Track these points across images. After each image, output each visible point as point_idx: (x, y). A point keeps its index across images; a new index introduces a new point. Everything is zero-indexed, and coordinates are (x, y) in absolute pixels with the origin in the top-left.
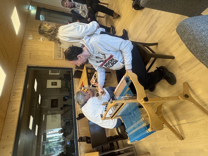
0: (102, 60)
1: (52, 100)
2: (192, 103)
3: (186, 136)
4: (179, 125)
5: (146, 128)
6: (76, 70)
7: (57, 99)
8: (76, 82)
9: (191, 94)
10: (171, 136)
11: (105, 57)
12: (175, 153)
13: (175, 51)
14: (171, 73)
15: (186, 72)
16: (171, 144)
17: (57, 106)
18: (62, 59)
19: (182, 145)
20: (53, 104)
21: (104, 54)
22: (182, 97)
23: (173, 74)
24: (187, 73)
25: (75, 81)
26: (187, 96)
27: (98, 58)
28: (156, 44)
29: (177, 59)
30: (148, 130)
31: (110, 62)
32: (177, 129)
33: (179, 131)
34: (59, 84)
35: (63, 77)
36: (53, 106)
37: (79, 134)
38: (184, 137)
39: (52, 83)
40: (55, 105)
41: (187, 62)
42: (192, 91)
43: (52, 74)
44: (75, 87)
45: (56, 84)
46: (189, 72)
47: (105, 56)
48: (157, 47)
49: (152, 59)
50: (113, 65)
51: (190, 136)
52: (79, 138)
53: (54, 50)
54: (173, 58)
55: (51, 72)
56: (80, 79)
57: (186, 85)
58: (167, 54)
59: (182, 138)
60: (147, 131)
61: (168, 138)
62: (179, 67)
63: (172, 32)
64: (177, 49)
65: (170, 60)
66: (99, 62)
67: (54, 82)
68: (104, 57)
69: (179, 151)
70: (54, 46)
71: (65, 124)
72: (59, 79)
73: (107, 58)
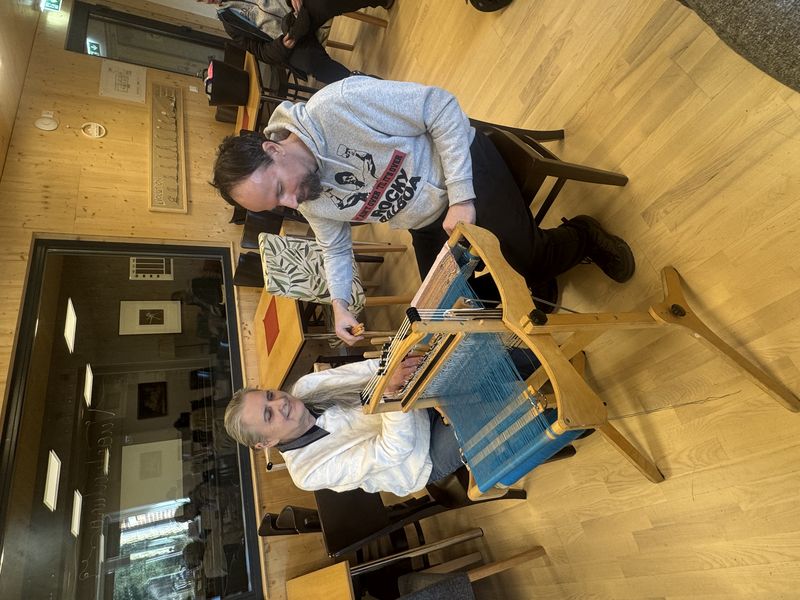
0: (362, 190)
1: (141, 387)
2: (697, 336)
3: (673, 466)
4: (648, 428)
6: (246, 251)
7: (164, 385)
8: (244, 304)
9: (691, 305)
10: (619, 474)
11: (374, 166)
12: (634, 534)
13: (627, 156)
15: (671, 230)
16: (621, 501)
17: (164, 411)
18: (185, 210)
19: (660, 501)
20: (147, 404)
21: (369, 157)
22: (660, 315)
23: (622, 241)
24: (674, 233)
25: (239, 299)
26: (677, 312)
27: (344, 178)
28: (558, 135)
29: (637, 185)
30: (551, 431)
31: (392, 196)
32: (640, 446)
33: (649, 452)
34: (173, 318)
35: (189, 289)
36: (144, 412)
37: (262, 508)
38: (668, 469)
39: (143, 313)
40: (153, 405)
41: (671, 194)
42: (693, 296)
43: (140, 277)
44: (242, 323)
45: (158, 317)
46: (681, 229)
47: (372, 162)
48: (561, 147)
49: (550, 182)
50: (405, 204)
51: (690, 463)
52: (264, 522)
53: (149, 176)
54: (622, 181)
55: (138, 272)
56: (260, 292)
57: (672, 274)
58: (601, 166)
59: (659, 475)
60: (549, 435)
61: (611, 483)
62: (644, 215)
63: (616, 86)
64: (634, 149)
65: (613, 188)
66: (347, 206)
67: (152, 312)
68: (371, 166)
69: (652, 523)
70: (148, 160)
71: (201, 480)
72: (173, 298)
73: (379, 173)
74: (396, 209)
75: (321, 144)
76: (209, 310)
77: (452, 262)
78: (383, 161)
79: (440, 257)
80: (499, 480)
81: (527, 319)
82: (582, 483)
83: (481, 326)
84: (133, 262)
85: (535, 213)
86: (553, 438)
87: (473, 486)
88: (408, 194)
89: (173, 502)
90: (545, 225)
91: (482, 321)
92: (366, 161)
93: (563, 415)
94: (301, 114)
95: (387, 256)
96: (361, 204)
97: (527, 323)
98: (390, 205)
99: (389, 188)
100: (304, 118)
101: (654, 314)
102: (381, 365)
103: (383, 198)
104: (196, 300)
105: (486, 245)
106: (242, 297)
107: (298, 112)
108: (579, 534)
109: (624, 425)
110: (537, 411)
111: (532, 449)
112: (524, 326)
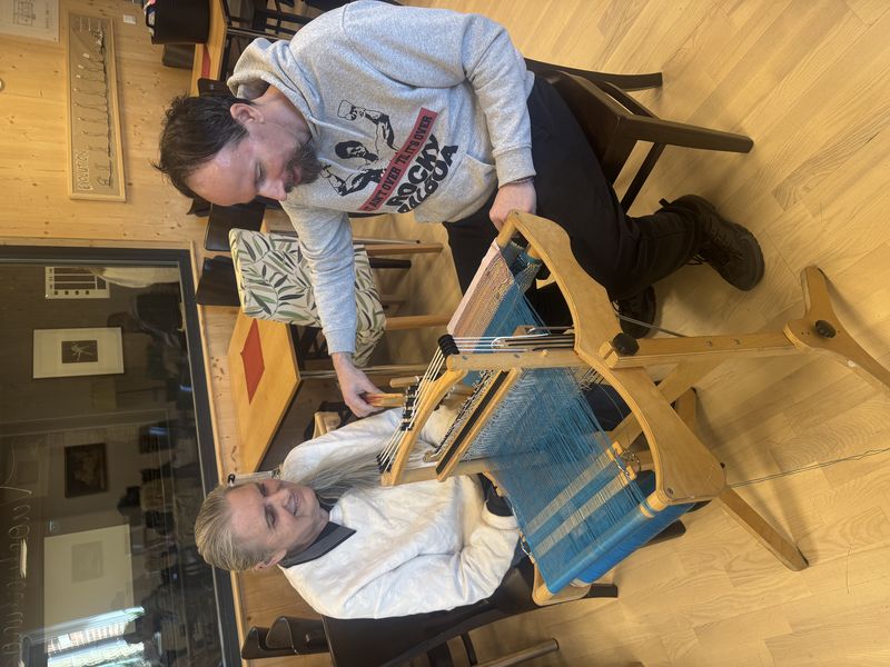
0: (375, 166)
1: (69, 451)
2: (852, 364)
3: (819, 546)
4: (785, 495)
5: (639, 493)
6: (212, 255)
7: (101, 447)
8: (212, 330)
9: (843, 321)
10: (746, 559)
11: (391, 132)
12: (768, 642)
13: (751, 110)
14: (739, 227)
15: (814, 216)
16: (748, 597)
17: (102, 486)
18: (122, 196)
19: (803, 596)
20: (77, 476)
21: (384, 118)
22: (800, 336)
23: (746, 231)
24: (819, 218)
25: (205, 323)
26: (824, 331)
27: (349, 149)
28: (654, 81)
29: (765, 152)
30: (646, 506)
31: (418, 175)
32: (774, 520)
33: (787, 528)
34: (111, 352)
35: (132, 309)
36: (75, 487)
37: (246, 619)
38: (813, 551)
39: (67, 346)
40: (88, 478)
41: (814, 162)
42: (846, 308)
43: (61, 294)
44: (211, 358)
45: (89, 352)
46: (827, 213)
47: (389, 126)
48: (658, 98)
49: (641, 149)
50: (435, 186)
51: (843, 542)
52: (249, 639)
53: (66, 148)
54: (743, 145)
55: (57, 287)
56: (236, 313)
57: (816, 276)
58: (714, 125)
59: (801, 560)
60: (644, 512)
61: (735, 572)
62: (776, 193)
63: (733, 9)
64: (762, 99)
65: (731, 157)
66: (352, 190)
67: (81, 344)
68: (387, 132)
69: (792, 625)
70: (65, 124)
71: (160, 582)
72: (109, 325)
73: (400, 142)
74: (423, 194)
75: (314, 101)
76: (161, 339)
77: (503, 268)
78: (405, 125)
79: (486, 261)
80: (578, 575)
81: (610, 347)
82: (694, 574)
83: (544, 359)
84: (49, 273)
85: (621, 194)
86: (651, 516)
87: (540, 584)
88: (439, 171)
89: (120, 613)
90: (637, 211)
91: (545, 352)
92: (381, 124)
93: (663, 483)
94: (284, 57)
95: (415, 258)
96: (372, 186)
97: (610, 353)
98: (414, 189)
99: (414, 163)
100: (288, 63)
101: (791, 336)
102: (405, 416)
103: (405, 179)
104: (144, 325)
105: (550, 243)
106: (210, 320)
107: (280, 54)
108: (690, 644)
109: (752, 492)
110: (627, 477)
111: (621, 531)
112: (605, 358)
